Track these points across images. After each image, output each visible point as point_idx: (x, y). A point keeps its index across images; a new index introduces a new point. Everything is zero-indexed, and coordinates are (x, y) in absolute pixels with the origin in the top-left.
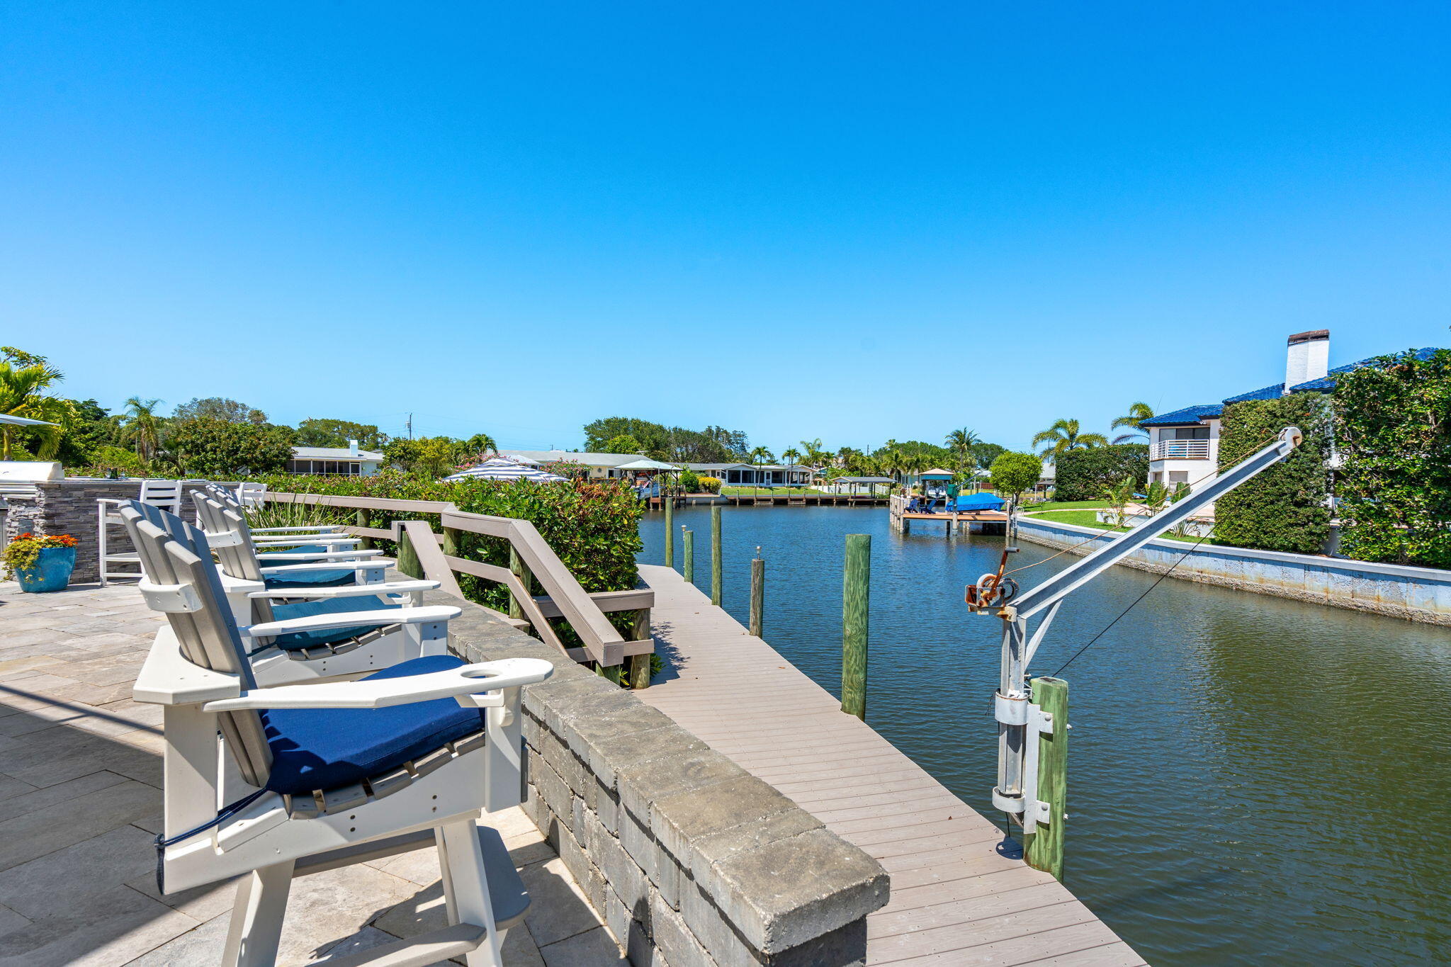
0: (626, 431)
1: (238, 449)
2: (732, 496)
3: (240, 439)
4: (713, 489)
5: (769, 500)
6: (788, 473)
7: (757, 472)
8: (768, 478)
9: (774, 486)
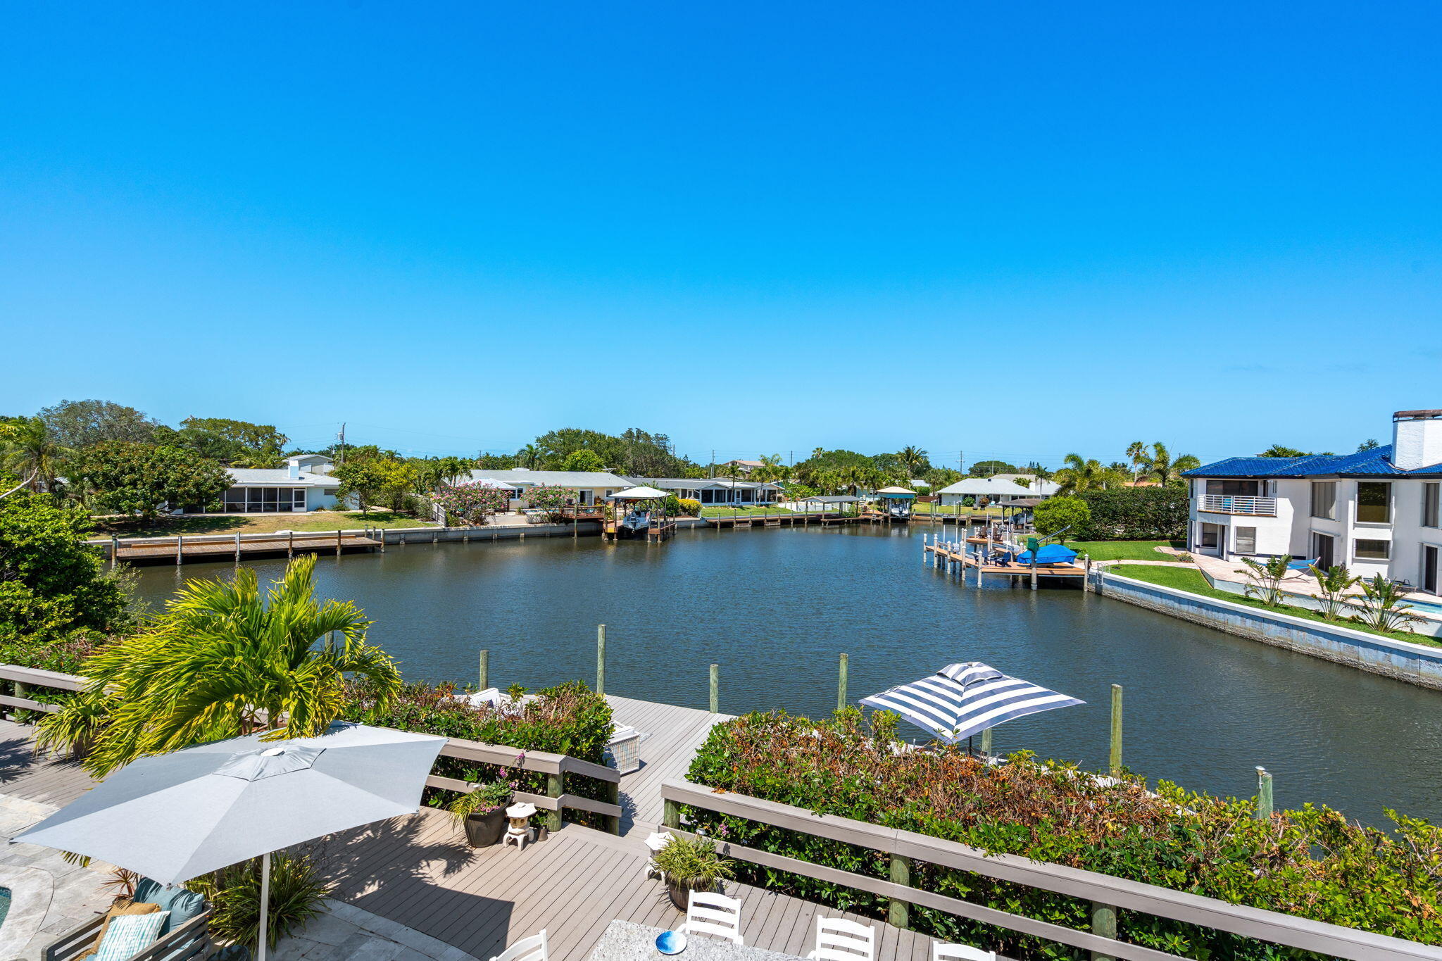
1: (165, 481)
2: (713, 519)
3: (167, 466)
4: (693, 512)
5: (747, 522)
6: (758, 491)
8: (738, 496)
9: (746, 505)
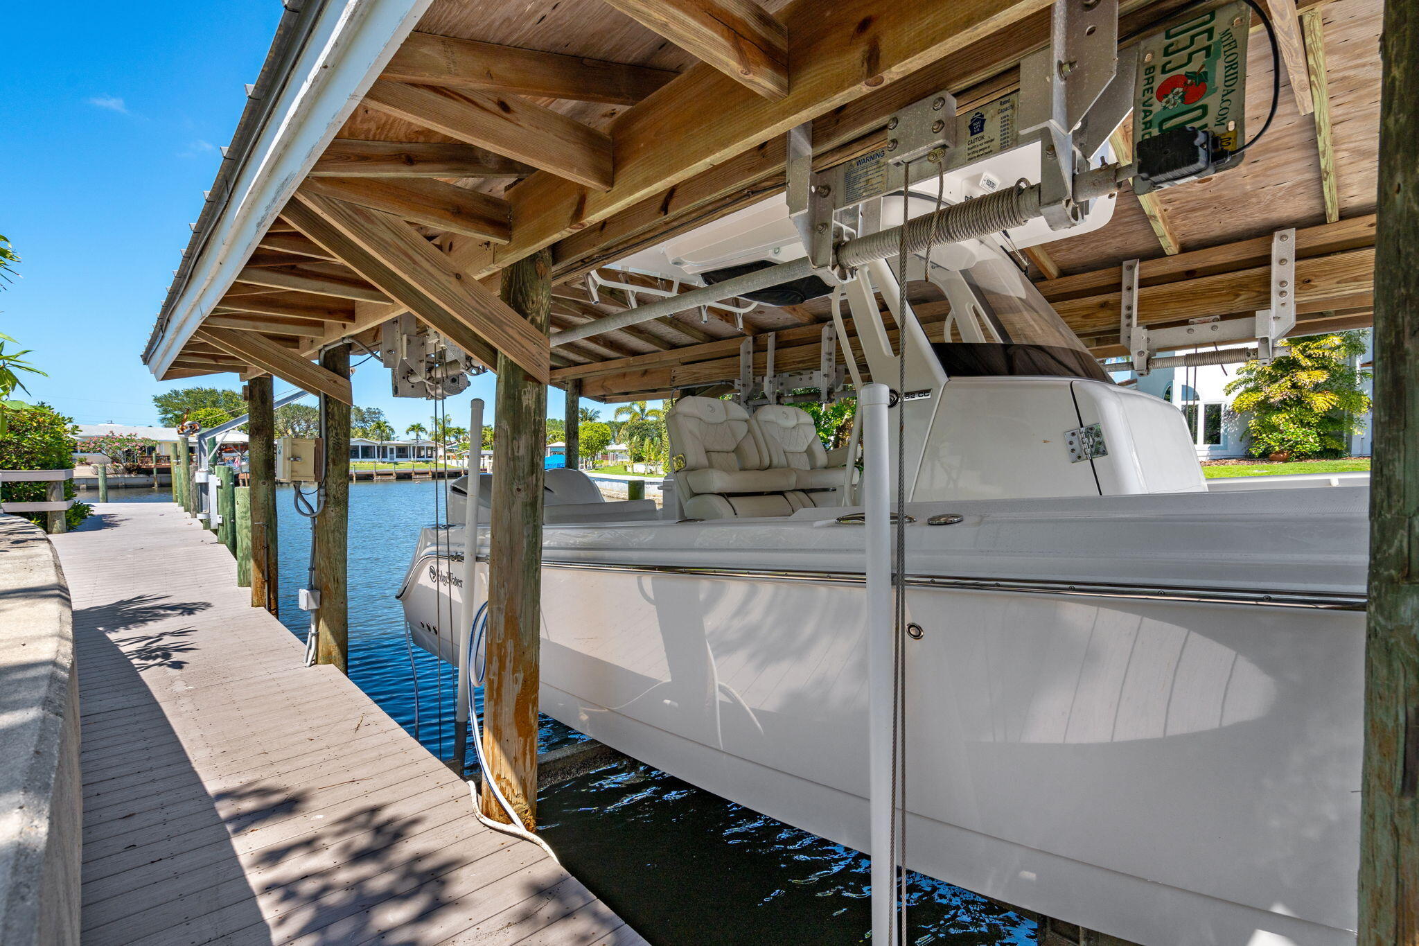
0: (215, 404)
5: (391, 474)
6: (414, 448)
7: (379, 447)
8: (391, 453)
9: (398, 460)
